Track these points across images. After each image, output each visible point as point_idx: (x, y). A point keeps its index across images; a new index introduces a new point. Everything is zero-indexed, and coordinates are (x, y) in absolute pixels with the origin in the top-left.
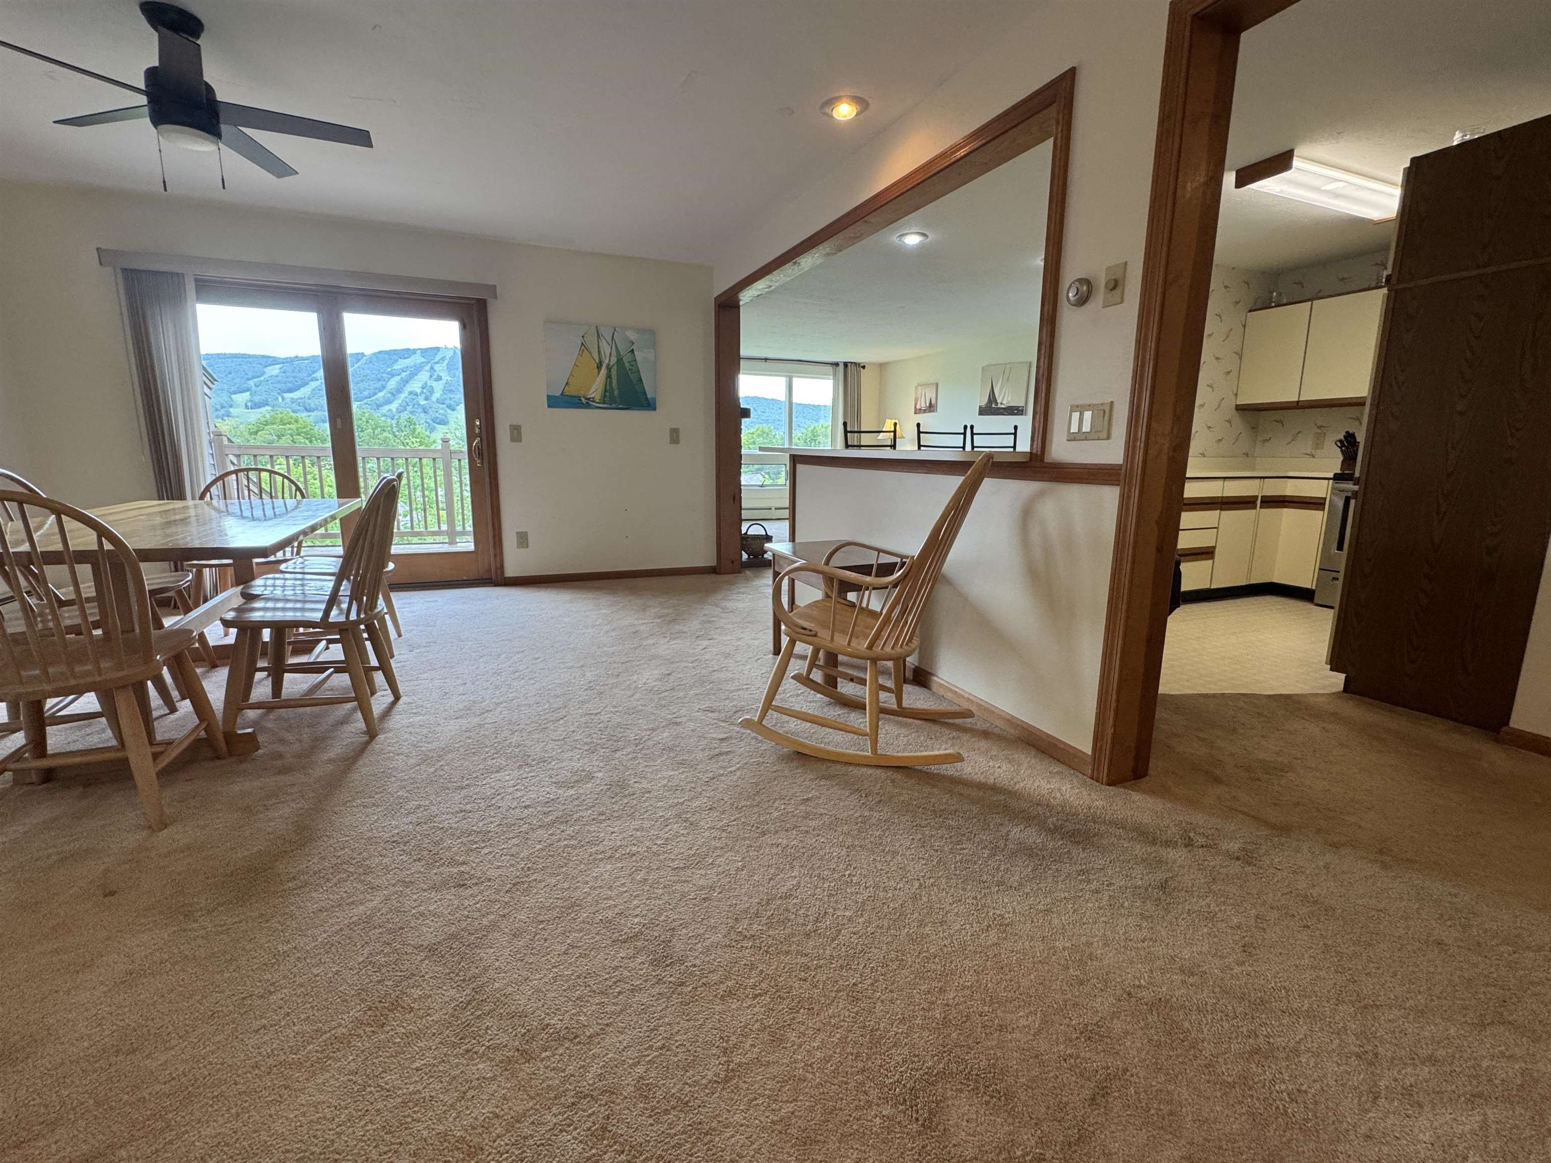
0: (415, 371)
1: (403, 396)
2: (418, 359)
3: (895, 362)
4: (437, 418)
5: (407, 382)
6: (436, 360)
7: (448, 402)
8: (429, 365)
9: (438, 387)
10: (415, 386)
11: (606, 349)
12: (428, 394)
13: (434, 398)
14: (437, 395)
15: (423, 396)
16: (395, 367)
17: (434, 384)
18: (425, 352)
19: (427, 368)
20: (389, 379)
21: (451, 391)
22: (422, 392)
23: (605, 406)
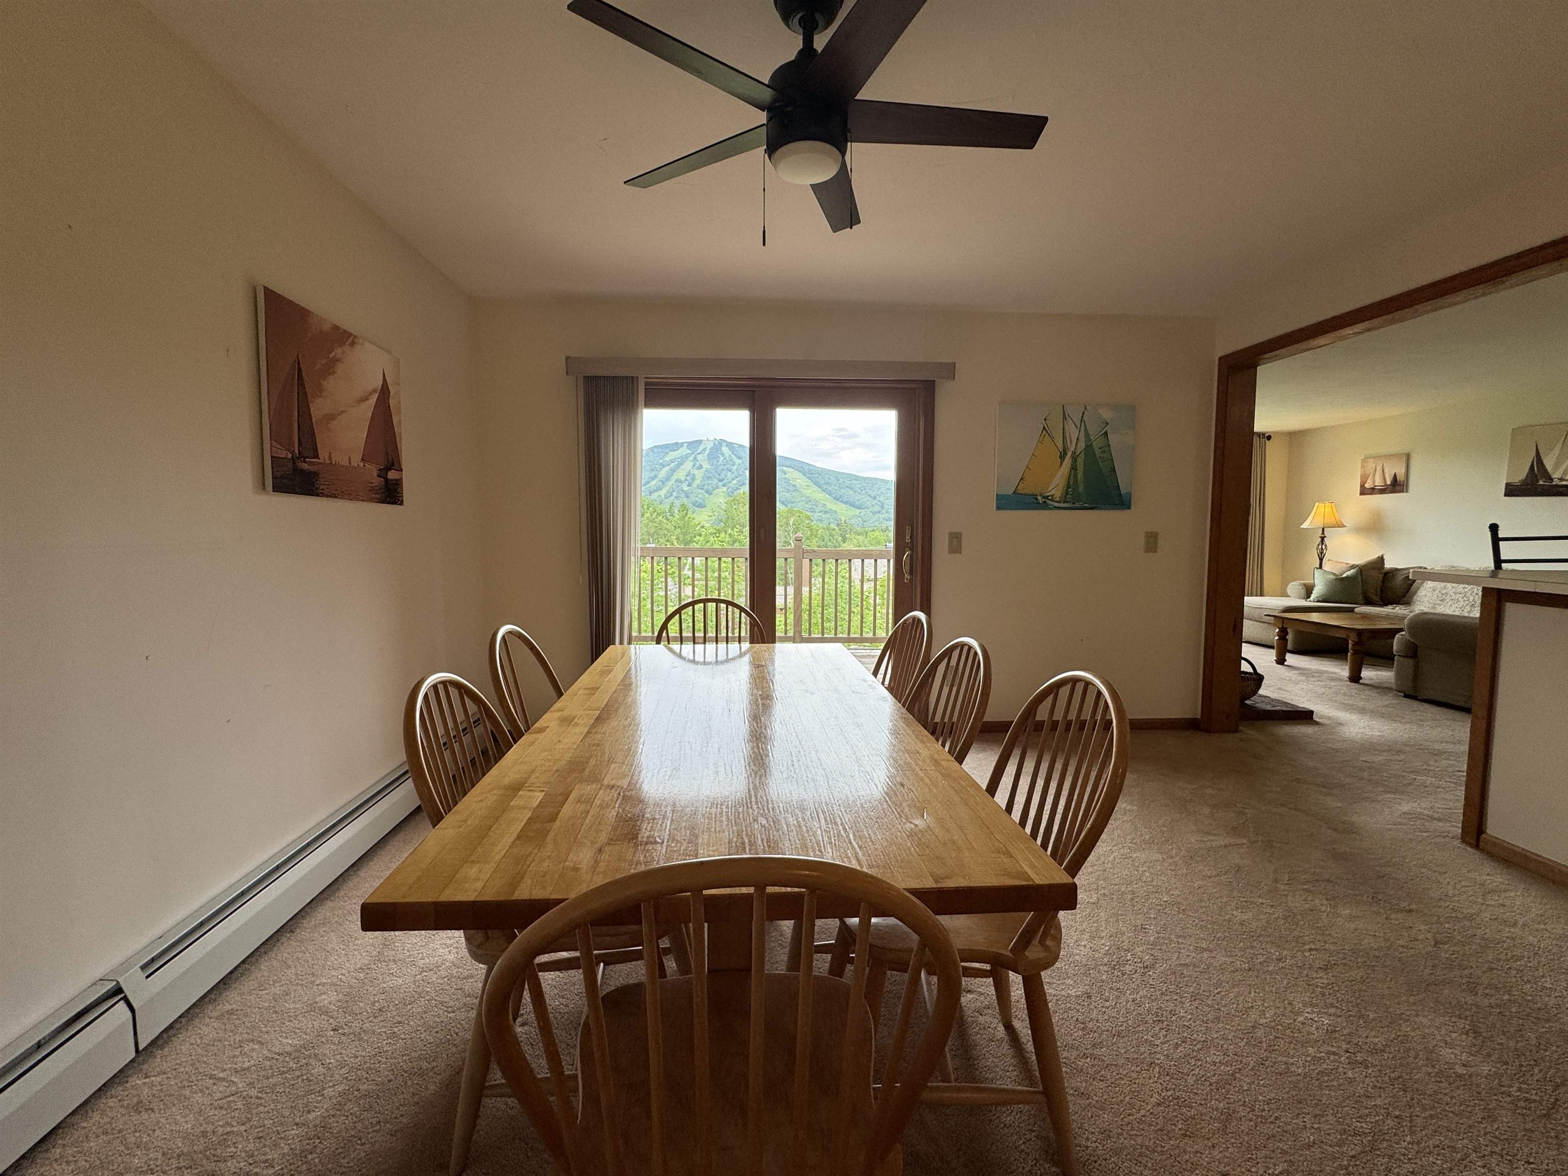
0: (682, 460)
1: (671, 483)
2: (684, 451)
3: (1315, 430)
4: (697, 502)
5: (674, 471)
6: (699, 451)
7: (705, 487)
8: (693, 455)
9: (699, 474)
10: (681, 474)
11: (1073, 432)
12: (690, 480)
13: (695, 485)
14: (697, 482)
15: (687, 482)
16: (666, 459)
17: (696, 472)
18: (690, 444)
19: (691, 458)
20: (661, 469)
21: (709, 478)
22: (686, 480)
23: (1066, 505)
